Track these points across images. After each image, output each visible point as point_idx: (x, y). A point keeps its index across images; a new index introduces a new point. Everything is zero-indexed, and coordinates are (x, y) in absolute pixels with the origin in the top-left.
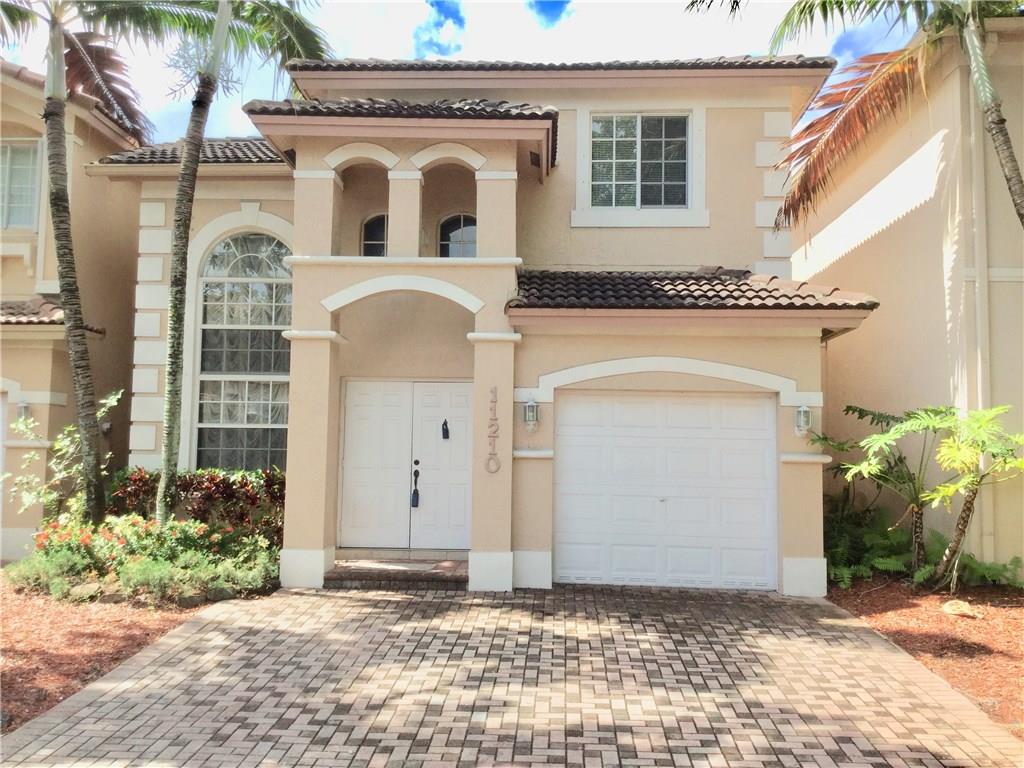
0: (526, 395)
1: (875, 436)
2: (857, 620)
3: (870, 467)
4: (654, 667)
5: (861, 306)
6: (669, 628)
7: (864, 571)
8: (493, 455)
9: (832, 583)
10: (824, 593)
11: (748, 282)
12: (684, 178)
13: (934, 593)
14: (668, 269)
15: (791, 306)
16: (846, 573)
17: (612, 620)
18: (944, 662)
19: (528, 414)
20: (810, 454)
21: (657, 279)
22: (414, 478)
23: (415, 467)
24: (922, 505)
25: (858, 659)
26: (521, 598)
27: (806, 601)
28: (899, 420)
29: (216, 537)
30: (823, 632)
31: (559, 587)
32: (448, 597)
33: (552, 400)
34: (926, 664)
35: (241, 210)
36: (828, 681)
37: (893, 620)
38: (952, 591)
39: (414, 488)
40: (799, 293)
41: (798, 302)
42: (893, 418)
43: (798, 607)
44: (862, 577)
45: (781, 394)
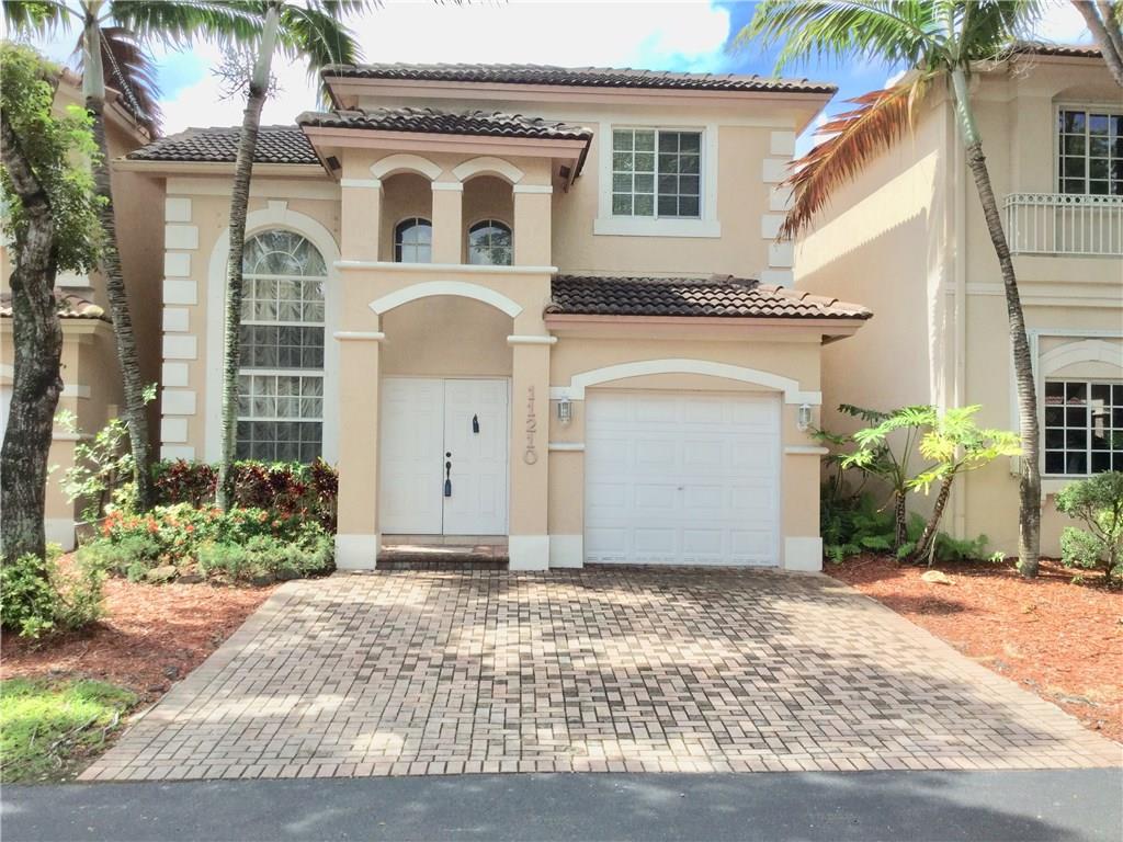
0: (561, 393)
1: (867, 431)
2: (850, 588)
3: (863, 458)
4: (692, 624)
5: (857, 317)
6: (696, 597)
7: (855, 549)
8: (531, 448)
9: (827, 559)
10: (820, 568)
11: (757, 291)
12: (697, 190)
13: (915, 566)
14: (684, 276)
15: (798, 316)
16: (838, 551)
17: (645, 591)
18: (926, 617)
19: (562, 411)
20: (808, 446)
21: (675, 286)
22: (446, 470)
23: (447, 459)
24: (905, 491)
25: (855, 616)
26: (558, 575)
27: (806, 574)
28: (887, 417)
29: (277, 523)
30: (825, 598)
31: (589, 567)
32: (492, 575)
33: (583, 398)
34: (910, 620)
35: (267, 207)
36: (834, 632)
37: (881, 587)
38: (930, 563)
39: (446, 479)
40: (802, 303)
41: (803, 312)
42: (881, 414)
43: (800, 579)
44: (852, 554)
45: (786, 394)
